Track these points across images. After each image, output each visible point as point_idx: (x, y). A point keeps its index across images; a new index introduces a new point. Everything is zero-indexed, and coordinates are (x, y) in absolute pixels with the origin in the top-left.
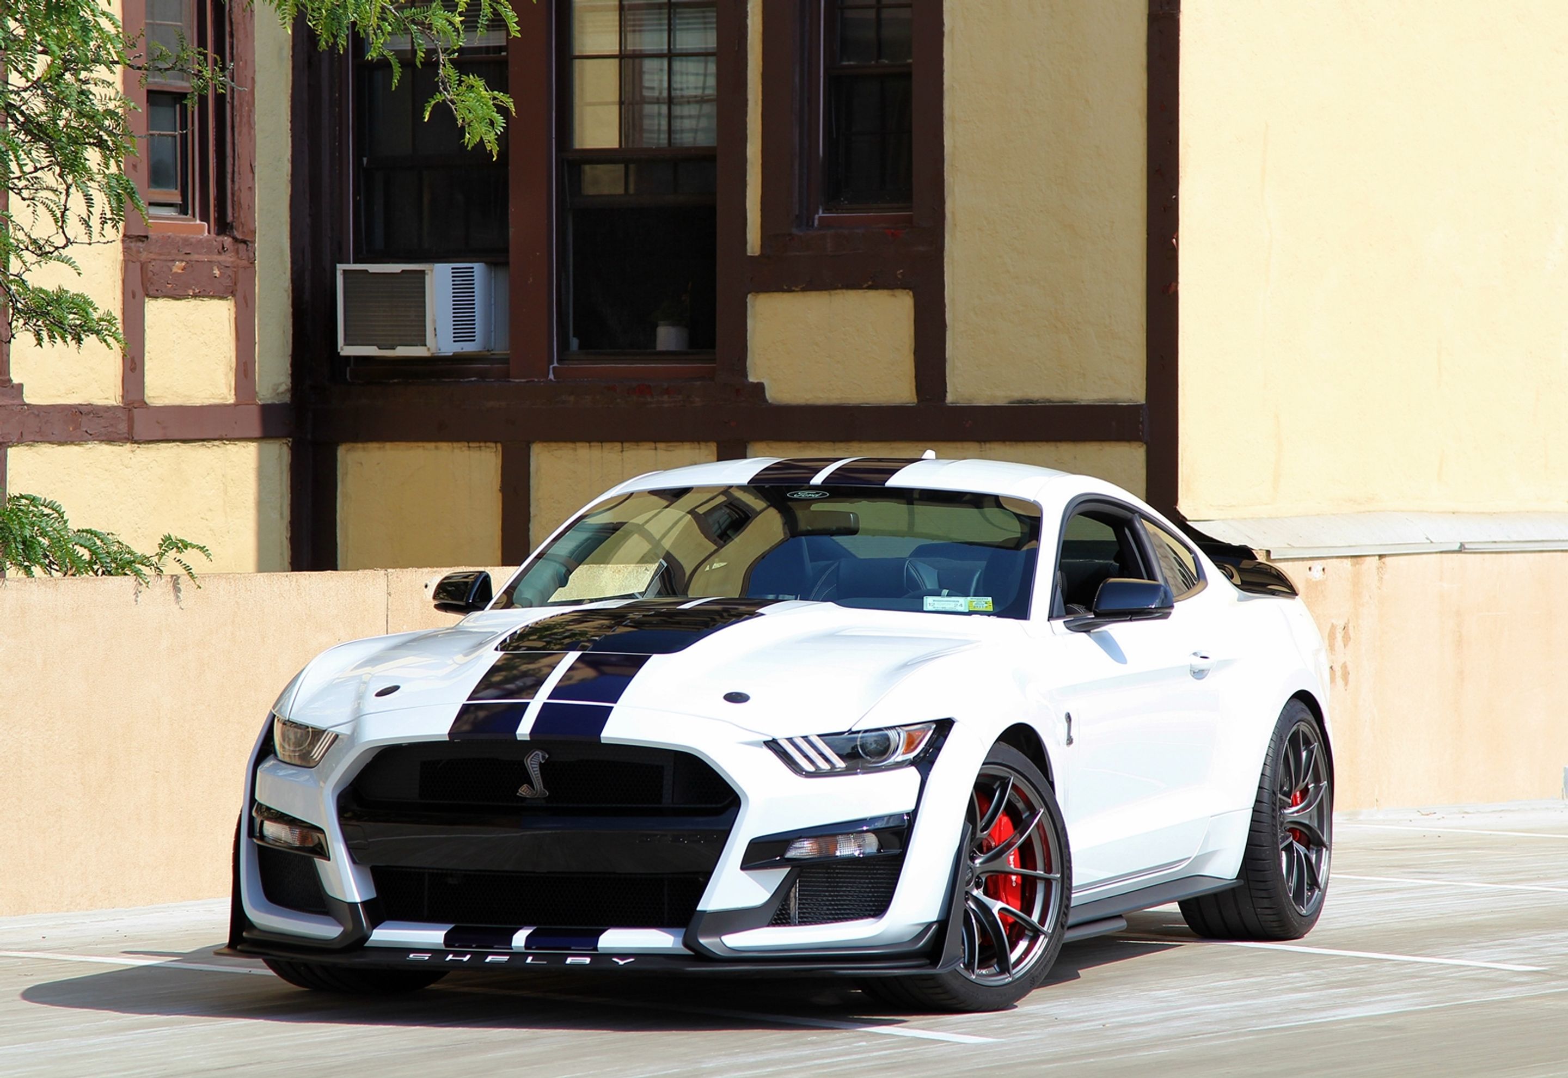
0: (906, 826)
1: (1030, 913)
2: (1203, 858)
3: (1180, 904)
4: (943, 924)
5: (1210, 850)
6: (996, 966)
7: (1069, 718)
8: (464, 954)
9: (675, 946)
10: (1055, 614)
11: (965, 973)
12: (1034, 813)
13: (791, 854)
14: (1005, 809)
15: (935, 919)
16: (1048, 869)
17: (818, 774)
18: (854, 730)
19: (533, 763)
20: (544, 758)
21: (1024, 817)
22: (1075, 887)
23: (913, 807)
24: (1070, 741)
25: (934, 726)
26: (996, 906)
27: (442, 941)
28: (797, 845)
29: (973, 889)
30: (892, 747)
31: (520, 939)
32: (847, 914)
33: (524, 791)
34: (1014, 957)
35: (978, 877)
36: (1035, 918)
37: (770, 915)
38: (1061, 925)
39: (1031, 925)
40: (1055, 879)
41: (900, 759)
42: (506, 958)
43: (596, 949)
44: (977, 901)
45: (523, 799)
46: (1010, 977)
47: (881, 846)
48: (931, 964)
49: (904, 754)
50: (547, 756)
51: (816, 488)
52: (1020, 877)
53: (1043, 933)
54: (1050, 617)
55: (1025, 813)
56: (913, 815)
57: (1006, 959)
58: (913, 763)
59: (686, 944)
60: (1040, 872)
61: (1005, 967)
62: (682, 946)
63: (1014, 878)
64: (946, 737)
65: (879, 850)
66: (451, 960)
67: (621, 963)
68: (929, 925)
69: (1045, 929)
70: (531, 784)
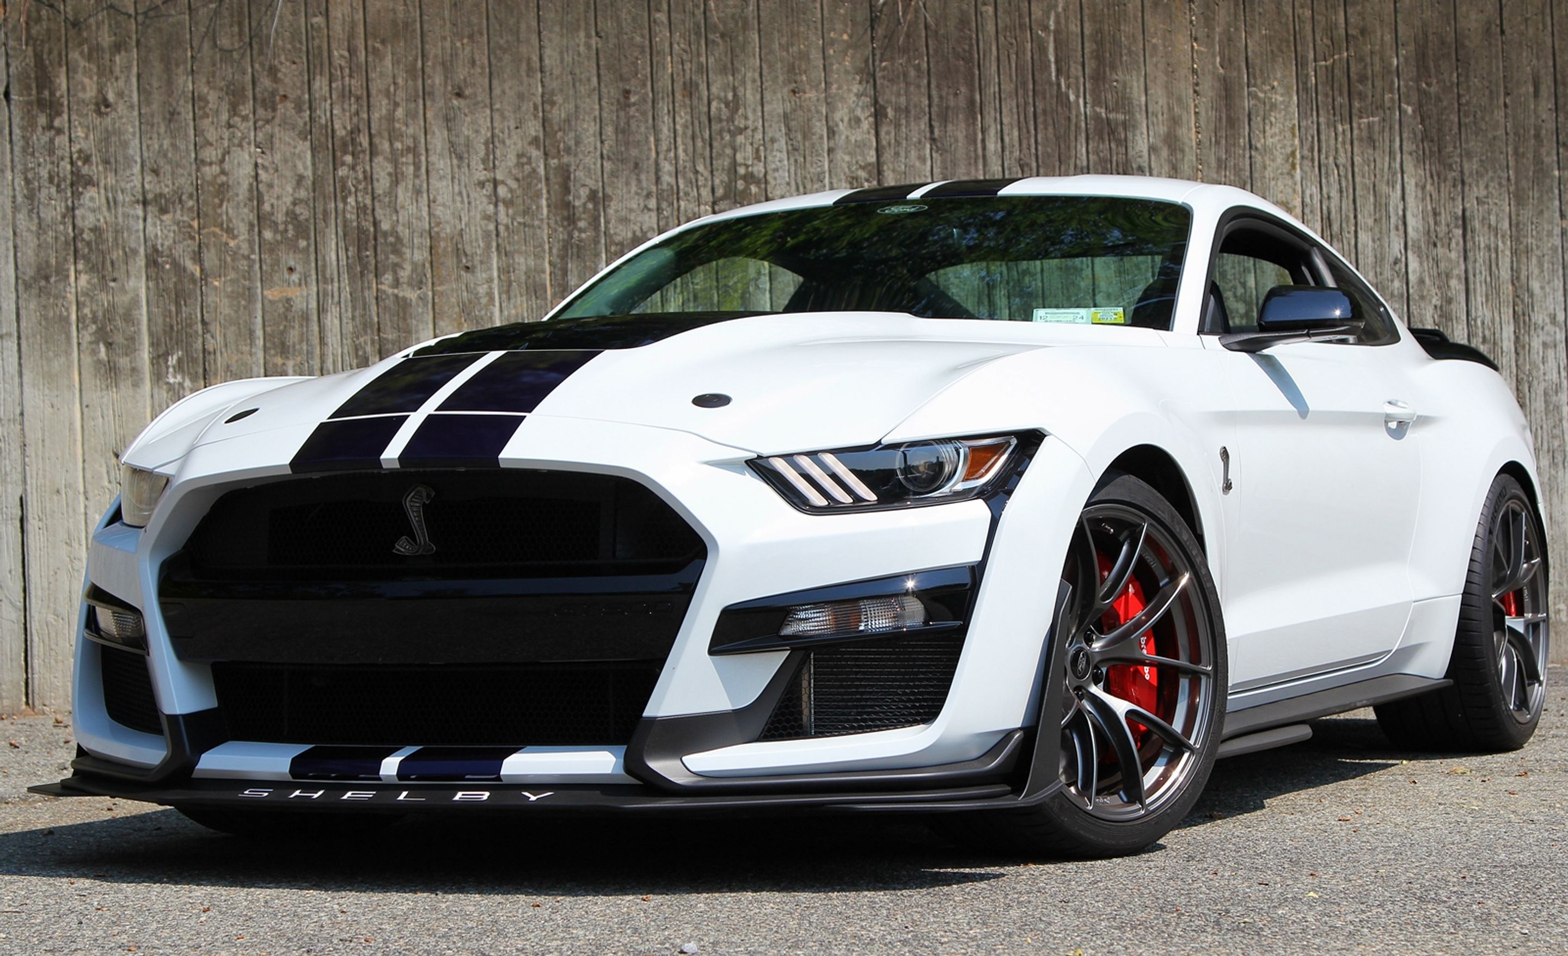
0: (968, 587)
1: (1169, 717)
2: (1407, 653)
3: (1377, 709)
4: (1029, 731)
5: (1414, 642)
6: (1121, 793)
7: (1225, 454)
8: (316, 788)
9: (615, 772)
10: (1206, 329)
11: (1078, 801)
12: (1174, 576)
13: (790, 630)
14: (1134, 572)
15: (1019, 726)
16: (1195, 657)
17: (834, 508)
18: (885, 441)
19: (413, 506)
20: (428, 496)
21: (1161, 584)
22: (1234, 686)
23: (980, 559)
24: (1228, 486)
25: (1014, 442)
26: (1121, 707)
27: (286, 768)
28: (802, 615)
29: (1089, 685)
30: (947, 469)
31: (390, 766)
32: (872, 720)
33: (403, 547)
34: (1149, 780)
35: (1097, 667)
36: (1178, 725)
37: (761, 721)
38: (1215, 735)
39: (1171, 735)
40: (1207, 674)
41: (960, 487)
42: (369, 794)
43: (499, 778)
44: (1095, 700)
45: (402, 558)
46: (1143, 808)
47: (929, 616)
48: (1012, 792)
49: (965, 480)
50: (433, 494)
51: (914, 202)
52: (1155, 669)
53: (1190, 748)
54: (1200, 331)
55: (1163, 580)
56: (977, 571)
57: (1138, 783)
58: (981, 493)
59: (628, 769)
60: (1183, 662)
61: (1135, 794)
62: (623, 772)
63: (1146, 669)
64: (1031, 457)
65: (926, 623)
66: (296, 796)
67: (533, 798)
68: (1009, 734)
69: (1192, 742)
70: (412, 536)
